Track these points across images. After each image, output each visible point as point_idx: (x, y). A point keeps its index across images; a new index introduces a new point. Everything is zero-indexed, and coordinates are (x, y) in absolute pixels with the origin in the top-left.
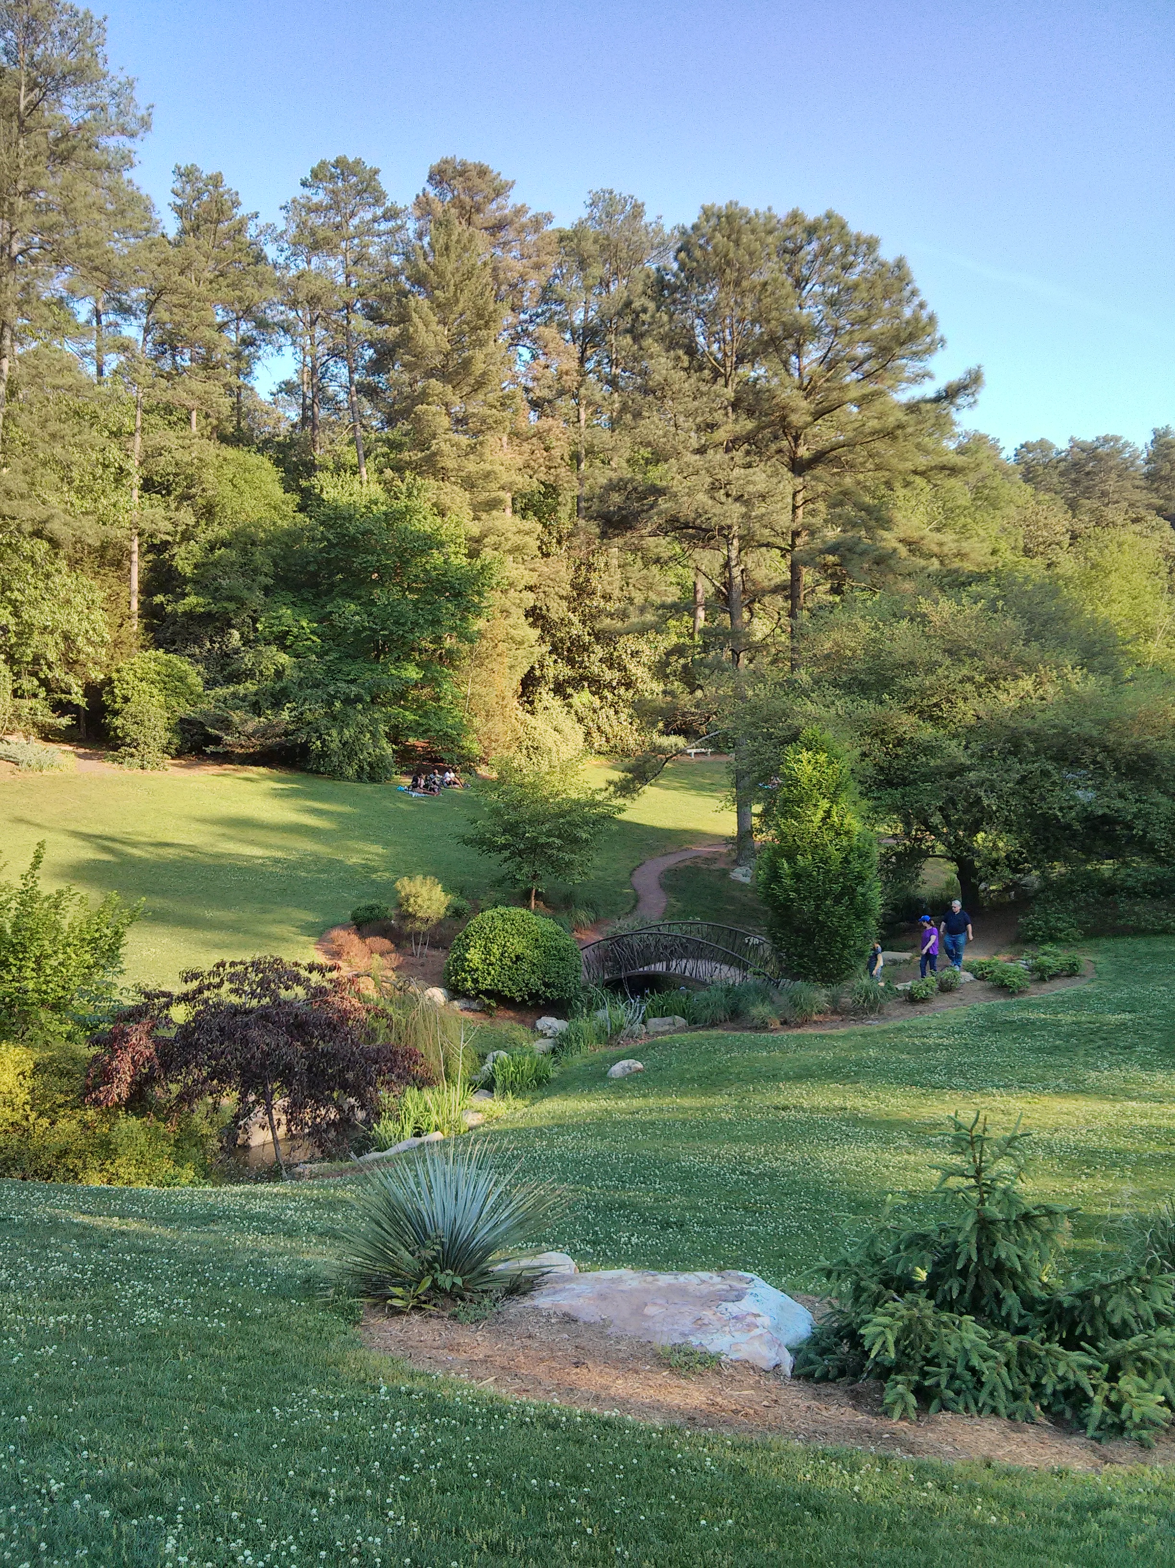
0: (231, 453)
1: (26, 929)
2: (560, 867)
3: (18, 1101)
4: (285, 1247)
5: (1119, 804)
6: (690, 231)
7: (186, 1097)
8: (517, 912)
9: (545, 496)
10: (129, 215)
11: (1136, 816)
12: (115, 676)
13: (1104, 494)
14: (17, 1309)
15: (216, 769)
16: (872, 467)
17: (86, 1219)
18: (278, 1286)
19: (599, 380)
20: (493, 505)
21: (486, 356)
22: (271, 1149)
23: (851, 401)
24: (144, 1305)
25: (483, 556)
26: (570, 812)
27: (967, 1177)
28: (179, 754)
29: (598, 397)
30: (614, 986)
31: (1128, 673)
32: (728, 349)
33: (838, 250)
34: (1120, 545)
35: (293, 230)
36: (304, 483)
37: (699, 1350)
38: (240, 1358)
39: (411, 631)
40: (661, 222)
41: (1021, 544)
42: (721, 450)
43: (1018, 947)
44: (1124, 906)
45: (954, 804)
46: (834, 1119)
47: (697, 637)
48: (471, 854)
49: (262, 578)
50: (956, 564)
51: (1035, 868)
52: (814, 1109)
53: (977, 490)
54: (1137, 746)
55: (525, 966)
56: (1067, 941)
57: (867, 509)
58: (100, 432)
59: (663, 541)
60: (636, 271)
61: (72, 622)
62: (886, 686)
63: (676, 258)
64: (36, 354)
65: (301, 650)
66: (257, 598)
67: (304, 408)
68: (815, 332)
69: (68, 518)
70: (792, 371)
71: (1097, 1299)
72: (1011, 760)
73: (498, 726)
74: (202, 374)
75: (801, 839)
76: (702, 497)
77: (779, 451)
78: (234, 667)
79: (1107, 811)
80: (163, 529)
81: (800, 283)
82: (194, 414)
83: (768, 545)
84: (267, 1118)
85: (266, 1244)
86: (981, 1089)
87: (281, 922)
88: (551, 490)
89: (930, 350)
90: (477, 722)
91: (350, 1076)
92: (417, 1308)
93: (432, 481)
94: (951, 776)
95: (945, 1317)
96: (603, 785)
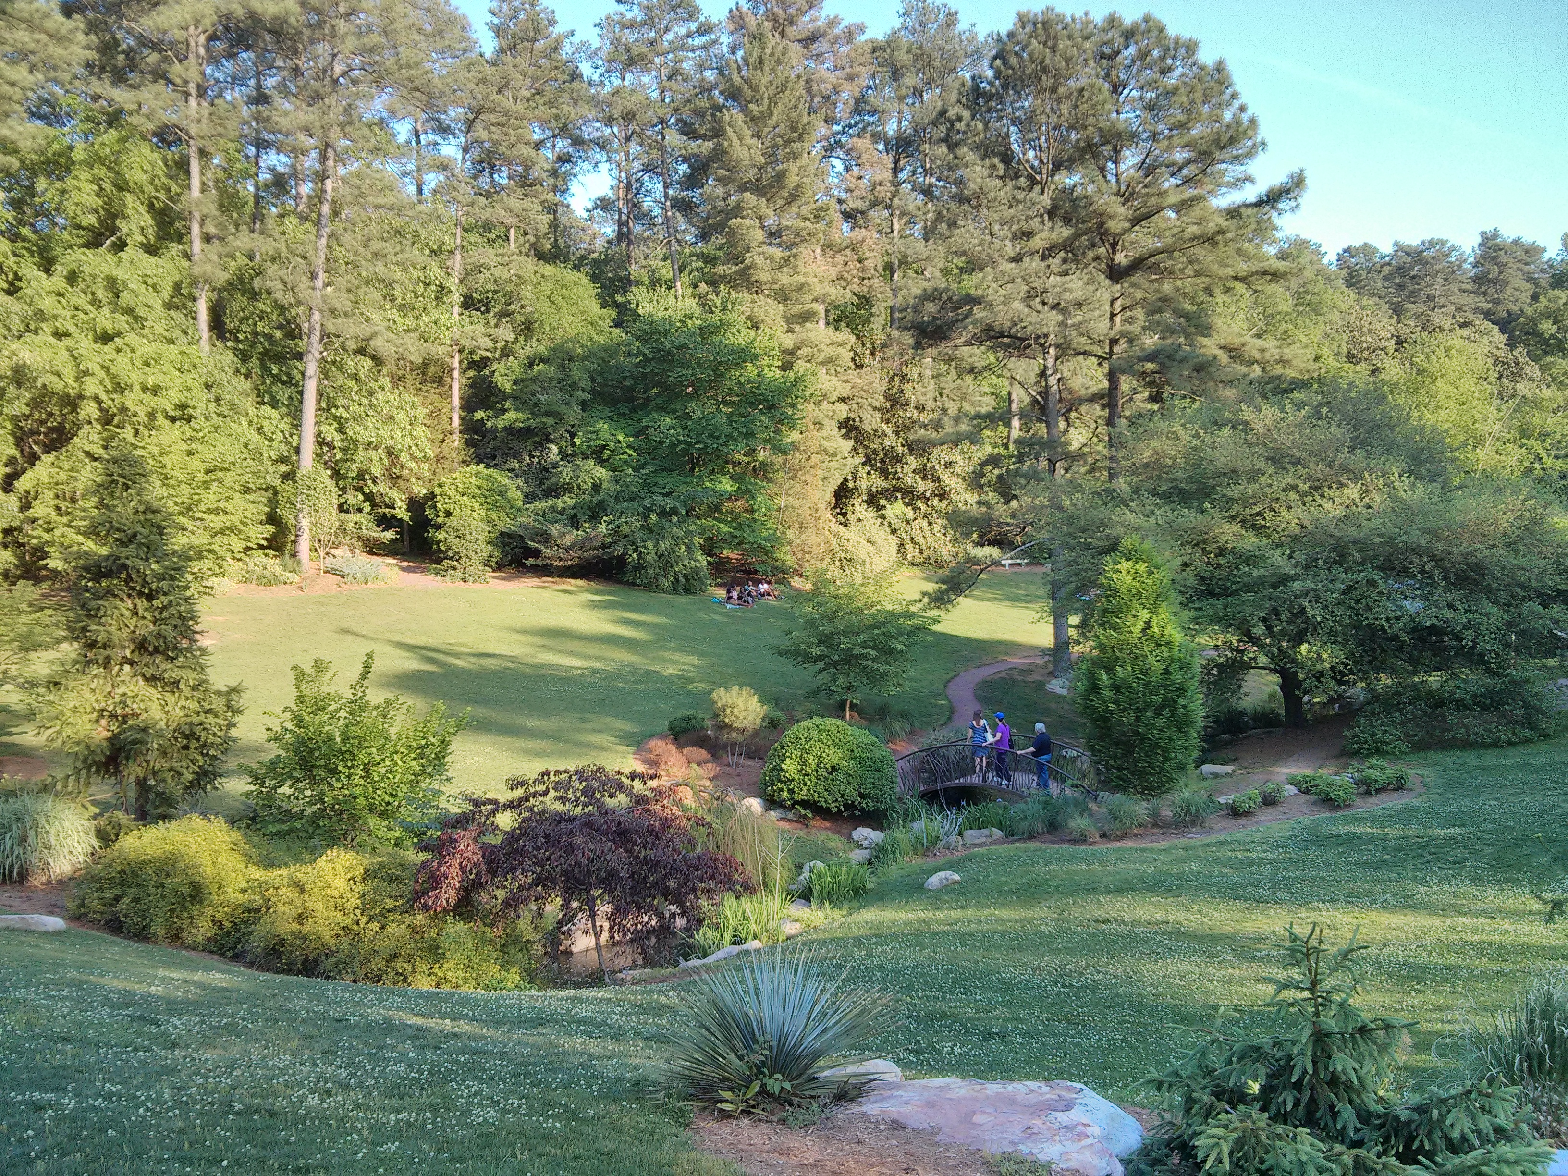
0: (548, 269)
1: (355, 738)
2: (875, 678)
3: (349, 906)
4: (614, 1050)
5: (1448, 614)
6: (1005, 38)
7: (512, 903)
8: (832, 723)
9: (858, 307)
10: (448, 36)
11: (1465, 627)
12: (437, 490)
13: (1430, 298)
14: (358, 1107)
15: (535, 581)
16: (1191, 273)
17: (419, 1021)
18: (609, 1088)
19: (913, 189)
20: (806, 317)
21: (800, 168)
22: (594, 955)
23: (1170, 207)
24: (480, 1104)
25: (796, 367)
26: (884, 623)
27: (1303, 989)
28: (499, 567)
29: (911, 207)
30: (930, 797)
31: (1457, 482)
32: (1044, 156)
33: (1156, 53)
34: (1448, 350)
35: (607, 47)
36: (619, 299)
37: (1029, 1158)
38: (576, 1158)
39: (726, 444)
40: (975, 30)
41: (1345, 350)
42: (1037, 258)
43: (1344, 760)
44: (1452, 717)
45: (1277, 614)
46: (1156, 933)
47: (1011, 447)
48: (787, 665)
49: (579, 393)
50: (1278, 370)
51: (1361, 680)
52: (1136, 923)
53: (1298, 296)
54: (1466, 555)
55: (841, 777)
56: (1394, 754)
57: (1187, 316)
58: (421, 250)
59: (976, 350)
60: (949, 80)
61: (397, 438)
62: (1208, 495)
63: (991, 66)
64: (359, 175)
65: (617, 464)
66: (574, 413)
67: (620, 224)
68: (1133, 137)
69: (391, 335)
70: (1109, 177)
71: (1435, 1113)
72: (1337, 570)
73: (812, 538)
74: (520, 191)
75: (1121, 650)
76: (1018, 306)
77: (1097, 258)
78: (553, 481)
79: (1435, 621)
80: (483, 346)
81: (1117, 88)
82: (512, 231)
83: (1084, 353)
84: (590, 924)
85: (594, 1047)
86: (1307, 903)
87: (600, 731)
88: (865, 301)
89: (1250, 154)
90: (790, 534)
91: (671, 884)
92: (746, 1113)
93: (746, 295)
94: (1275, 586)
95: (1280, 1129)
96: (918, 597)
